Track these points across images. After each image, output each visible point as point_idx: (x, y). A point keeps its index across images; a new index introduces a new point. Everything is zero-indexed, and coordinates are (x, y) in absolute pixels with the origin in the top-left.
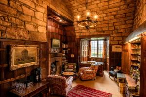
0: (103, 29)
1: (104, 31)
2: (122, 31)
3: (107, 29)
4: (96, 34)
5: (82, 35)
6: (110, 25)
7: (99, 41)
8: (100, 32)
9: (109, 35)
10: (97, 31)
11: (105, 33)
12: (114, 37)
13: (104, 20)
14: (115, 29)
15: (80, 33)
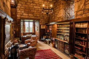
0: (37, 16)
1: (37, 17)
2: (45, 18)
3: (39, 16)
4: (32, 17)
5: (22, 17)
6: (41, 14)
7: (30, 22)
8: (35, 17)
9: (40, 19)
10: (33, 16)
11: (38, 18)
12: (42, 21)
13: (38, 10)
14: (43, 17)
15: (21, 15)
